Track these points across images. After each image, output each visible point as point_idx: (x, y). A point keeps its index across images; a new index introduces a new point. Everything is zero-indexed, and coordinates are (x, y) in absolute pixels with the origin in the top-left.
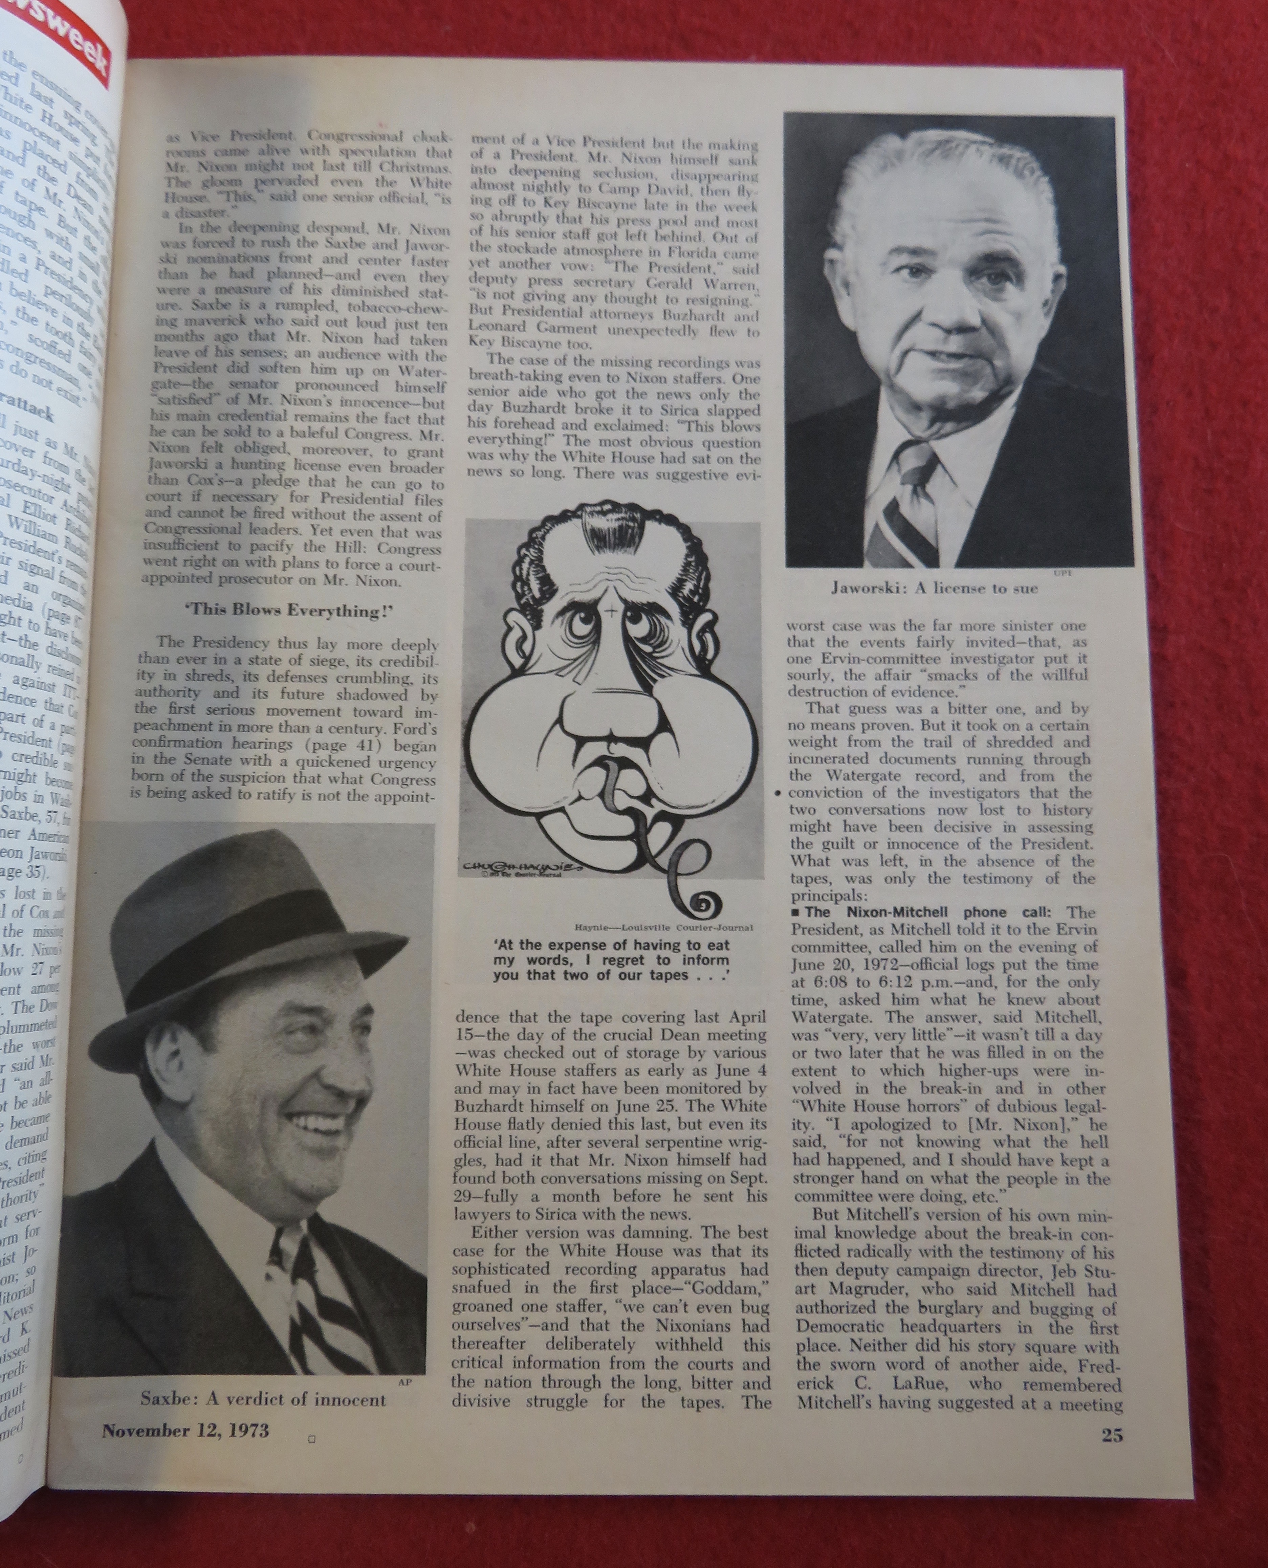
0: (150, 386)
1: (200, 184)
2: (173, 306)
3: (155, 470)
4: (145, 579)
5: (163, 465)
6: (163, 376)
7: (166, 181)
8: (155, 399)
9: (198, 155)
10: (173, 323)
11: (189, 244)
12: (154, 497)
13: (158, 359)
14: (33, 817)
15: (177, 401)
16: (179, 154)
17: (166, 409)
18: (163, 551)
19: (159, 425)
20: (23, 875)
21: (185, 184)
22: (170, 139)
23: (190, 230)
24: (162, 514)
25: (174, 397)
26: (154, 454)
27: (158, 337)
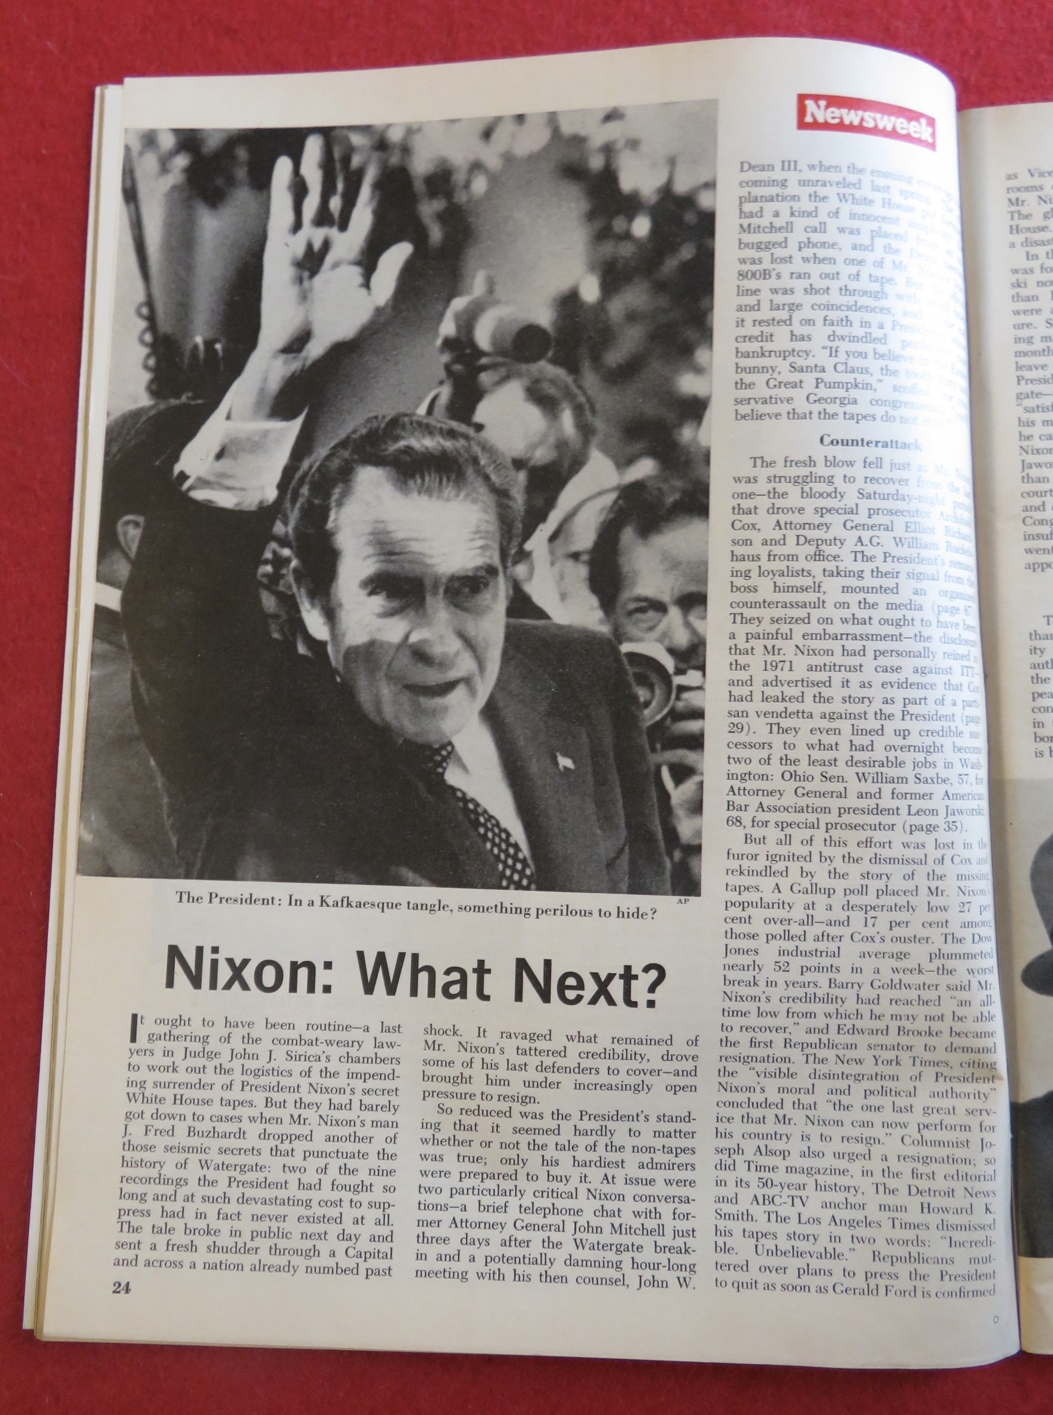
0: (1015, 397)
1: (1042, 216)
2: (1028, 325)
3: (1027, 471)
4: (1028, 566)
5: (1034, 466)
6: (1025, 388)
7: (1009, 215)
8: (1021, 408)
9: (1037, 190)
10: (1030, 340)
11: (1037, 270)
12: (1028, 494)
13: (1020, 373)
14: (944, 781)
15: (1040, 409)
16: (1019, 190)
17: (1032, 416)
18: (1041, 541)
19: (1026, 431)
20: (941, 829)
21: (1027, 217)
22: (1009, 177)
23: (1036, 257)
24: (1037, 509)
25: (1038, 407)
26: (1025, 456)
27: (1018, 354)
